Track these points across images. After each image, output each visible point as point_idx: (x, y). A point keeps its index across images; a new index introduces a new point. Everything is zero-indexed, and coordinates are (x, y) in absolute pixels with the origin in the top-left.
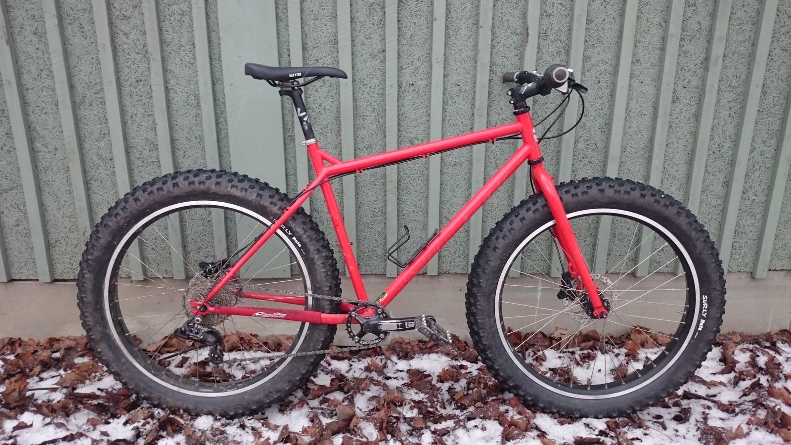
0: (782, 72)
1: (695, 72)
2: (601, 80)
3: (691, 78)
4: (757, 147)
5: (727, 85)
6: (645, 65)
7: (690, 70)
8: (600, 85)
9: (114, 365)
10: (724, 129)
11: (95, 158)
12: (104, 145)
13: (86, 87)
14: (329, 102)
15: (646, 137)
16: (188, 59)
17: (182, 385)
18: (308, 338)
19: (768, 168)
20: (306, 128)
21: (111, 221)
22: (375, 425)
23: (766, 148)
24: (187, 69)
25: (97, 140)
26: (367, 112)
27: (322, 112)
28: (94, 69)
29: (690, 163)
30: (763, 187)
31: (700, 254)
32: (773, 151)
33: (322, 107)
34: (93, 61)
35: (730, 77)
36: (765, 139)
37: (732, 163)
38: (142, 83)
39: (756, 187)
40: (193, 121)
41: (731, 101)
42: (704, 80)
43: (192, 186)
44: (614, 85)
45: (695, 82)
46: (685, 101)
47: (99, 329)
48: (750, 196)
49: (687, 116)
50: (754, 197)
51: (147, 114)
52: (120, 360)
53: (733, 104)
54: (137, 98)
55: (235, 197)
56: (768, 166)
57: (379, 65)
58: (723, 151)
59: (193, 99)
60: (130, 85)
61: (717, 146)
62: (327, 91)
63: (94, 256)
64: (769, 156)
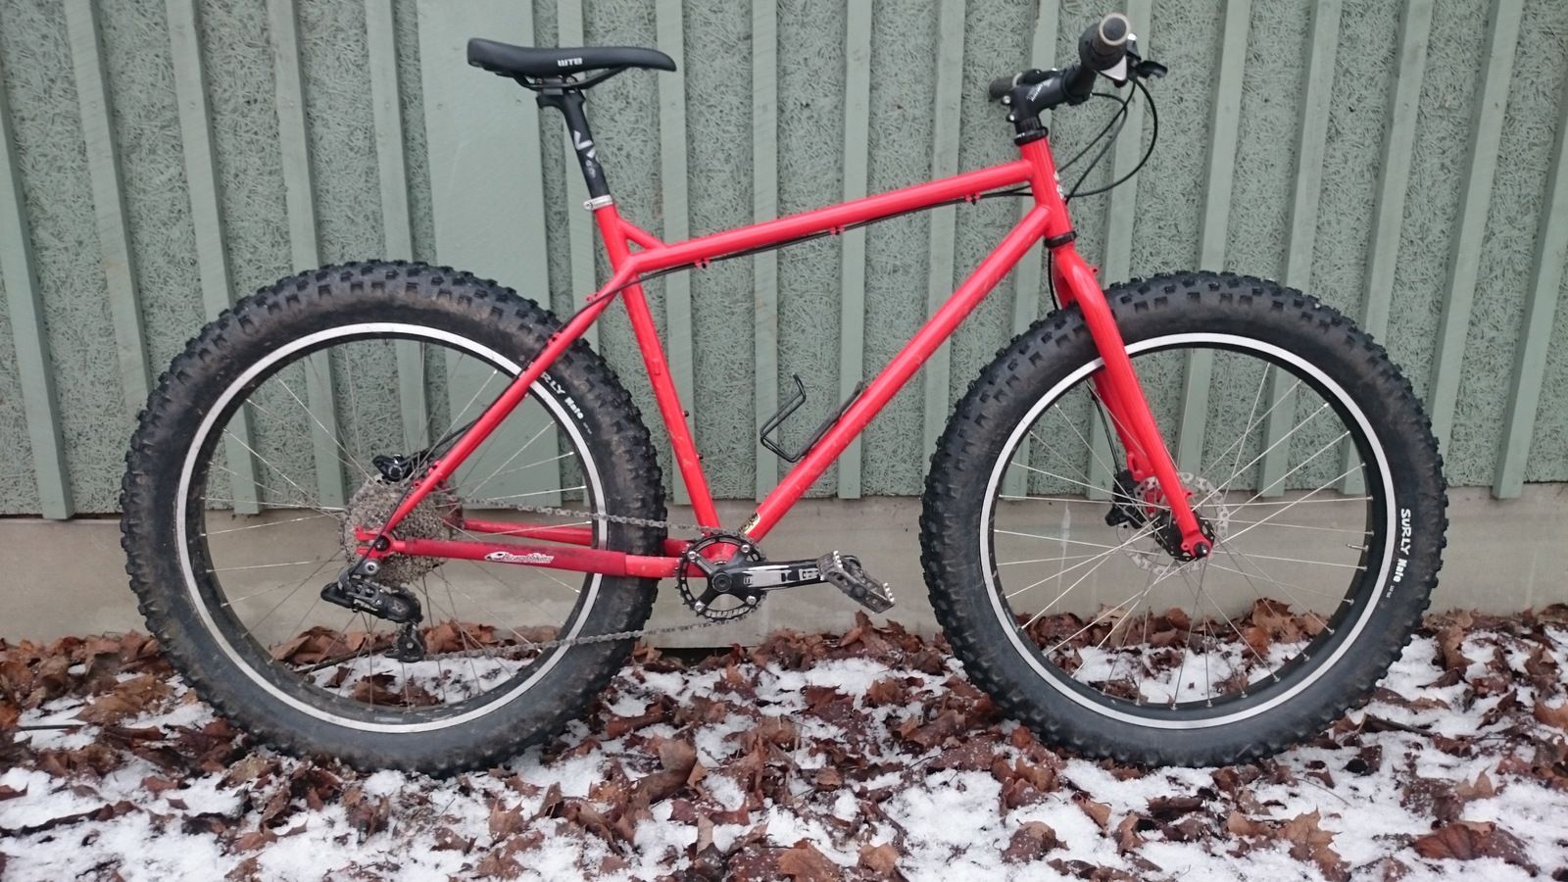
0: (1545, 78)
1: (1372, 79)
2: (1185, 97)
3: (1364, 92)
4: (1496, 231)
5: (1437, 105)
6: (1272, 66)
7: (1361, 76)
8: (1182, 105)
9: (196, 666)
10: (1432, 194)
11: (161, 261)
12: (178, 234)
13: (143, 114)
14: (639, 142)
15: (1276, 210)
16: (351, 56)
17: (339, 709)
18: (599, 608)
19: (1520, 274)
20: (593, 172)
21: (191, 366)
22: (739, 781)
23: (1516, 233)
24: (350, 77)
25: (165, 224)
26: (715, 162)
27: (624, 164)
28: (160, 77)
29: (1365, 264)
30: (1510, 311)
31: (1395, 423)
32: (1529, 238)
33: (624, 153)
34: (157, 60)
35: (1442, 87)
36: (1513, 214)
37: (1449, 264)
38: (258, 106)
39: (1497, 313)
40: (361, 184)
41: (1444, 138)
42: (1389, 93)
43: (358, 292)
44: (1210, 106)
45: (1373, 99)
46: (1354, 137)
47: (166, 593)
48: (1486, 330)
49: (1358, 169)
50: (1494, 333)
51: (268, 169)
52: (209, 657)
53: (1447, 143)
54: (247, 137)
55: (447, 314)
56: (1520, 268)
57: (740, 67)
58: (1430, 238)
59: (361, 137)
60: (234, 111)
61: (1417, 229)
62: (633, 119)
63: (156, 439)
64: (1522, 249)
